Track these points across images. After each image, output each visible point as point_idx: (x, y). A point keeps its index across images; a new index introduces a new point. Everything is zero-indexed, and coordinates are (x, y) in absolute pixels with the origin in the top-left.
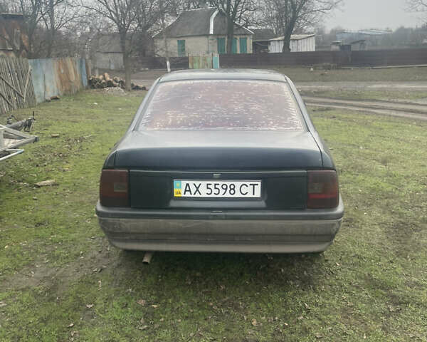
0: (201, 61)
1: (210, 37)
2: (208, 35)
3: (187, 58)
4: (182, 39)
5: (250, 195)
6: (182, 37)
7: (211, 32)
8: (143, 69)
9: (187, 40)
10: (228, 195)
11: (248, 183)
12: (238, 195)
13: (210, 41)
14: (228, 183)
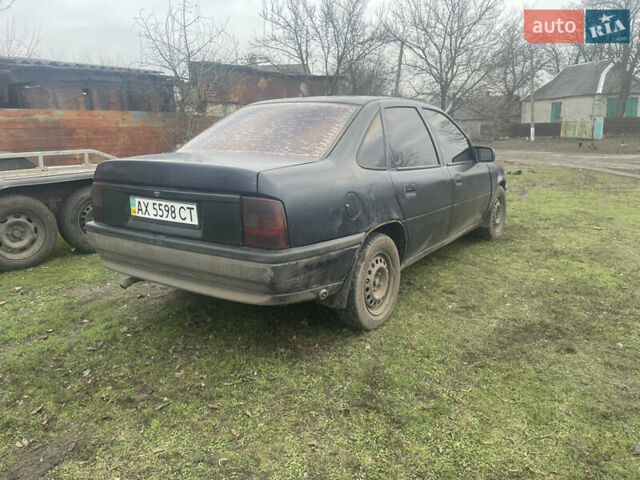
0: (577, 127)
1: (597, 98)
2: (593, 95)
3: (560, 124)
4: (557, 101)
5: (188, 221)
6: (558, 98)
7: (600, 90)
8: (501, 138)
9: (565, 103)
10: (170, 219)
11: (185, 206)
12: (178, 220)
13: (597, 102)
14: (170, 204)
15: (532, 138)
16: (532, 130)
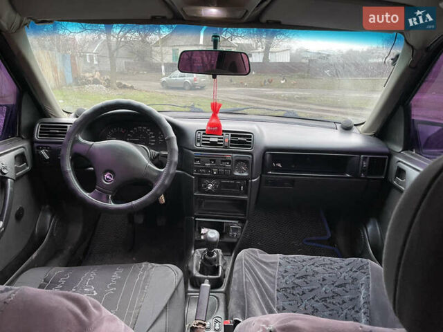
1: (200, 47)
2: (198, 45)
6: (177, 46)
7: (201, 43)
8: (141, 72)
9: (180, 49)
15: (164, 74)
16: (163, 68)
